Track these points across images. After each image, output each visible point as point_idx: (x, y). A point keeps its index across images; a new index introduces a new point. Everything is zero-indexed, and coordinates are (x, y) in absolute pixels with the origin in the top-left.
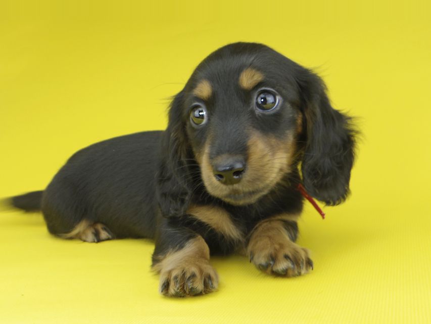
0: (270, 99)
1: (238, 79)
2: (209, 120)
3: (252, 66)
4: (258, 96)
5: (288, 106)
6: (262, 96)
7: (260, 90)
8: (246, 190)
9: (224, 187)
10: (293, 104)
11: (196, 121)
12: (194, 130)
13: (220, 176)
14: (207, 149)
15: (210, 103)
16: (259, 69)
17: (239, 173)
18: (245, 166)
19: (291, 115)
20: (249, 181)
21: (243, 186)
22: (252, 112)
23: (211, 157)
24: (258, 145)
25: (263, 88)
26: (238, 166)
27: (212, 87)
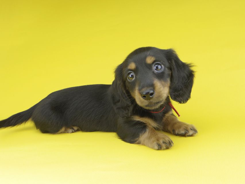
0: (159, 67)
1: (145, 61)
2: (136, 77)
3: (150, 55)
4: (155, 66)
5: (167, 69)
6: (156, 66)
7: (155, 63)
8: (155, 101)
9: (146, 101)
10: (168, 68)
11: (130, 79)
12: (129, 83)
13: (144, 97)
14: (137, 88)
15: (136, 71)
16: (153, 56)
17: (152, 94)
18: (154, 91)
19: (168, 73)
20: (156, 98)
21: (154, 100)
22: (153, 72)
23: (139, 90)
24: (158, 84)
25: (156, 63)
26: (151, 92)
27: (136, 65)
